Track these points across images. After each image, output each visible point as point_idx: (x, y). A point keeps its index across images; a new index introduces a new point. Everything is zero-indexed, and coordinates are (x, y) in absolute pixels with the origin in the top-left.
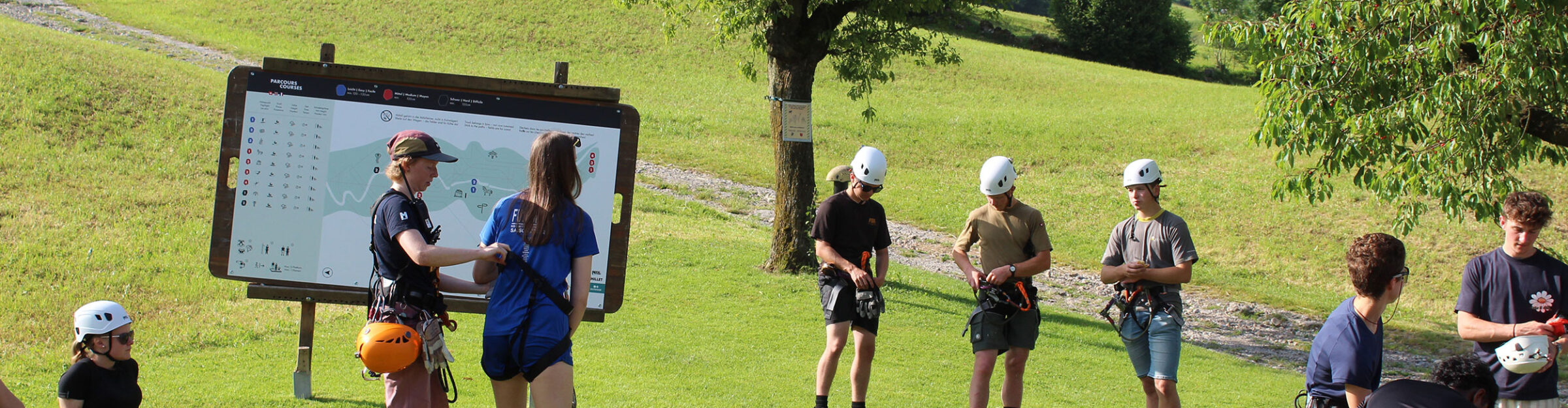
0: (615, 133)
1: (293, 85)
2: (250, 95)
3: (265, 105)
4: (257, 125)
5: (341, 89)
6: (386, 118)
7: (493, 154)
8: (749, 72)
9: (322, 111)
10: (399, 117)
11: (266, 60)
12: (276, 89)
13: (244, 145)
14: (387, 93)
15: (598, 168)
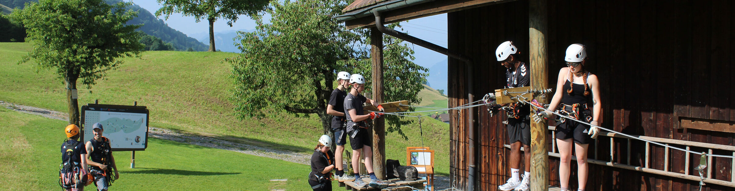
0: (146, 115)
1: (93, 109)
2: (86, 111)
3: (88, 113)
4: (87, 117)
5: (101, 109)
6: (109, 114)
7: (127, 120)
8: (63, 83)
9: (98, 114)
10: (111, 114)
11: (89, 104)
12: (90, 110)
13: (85, 122)
14: (109, 110)
15: (143, 121)
